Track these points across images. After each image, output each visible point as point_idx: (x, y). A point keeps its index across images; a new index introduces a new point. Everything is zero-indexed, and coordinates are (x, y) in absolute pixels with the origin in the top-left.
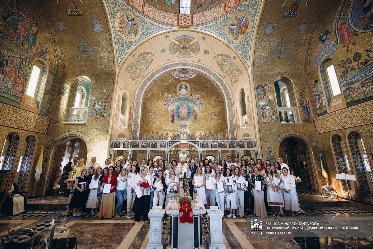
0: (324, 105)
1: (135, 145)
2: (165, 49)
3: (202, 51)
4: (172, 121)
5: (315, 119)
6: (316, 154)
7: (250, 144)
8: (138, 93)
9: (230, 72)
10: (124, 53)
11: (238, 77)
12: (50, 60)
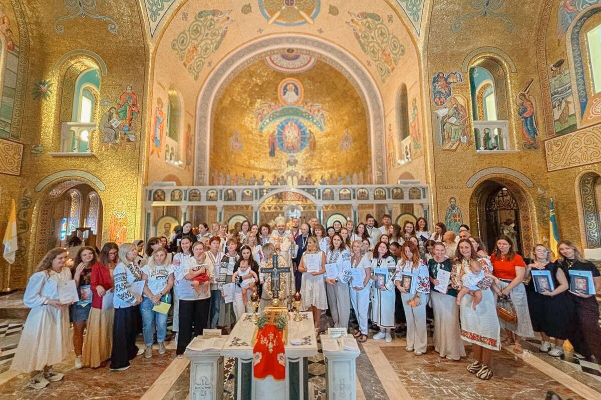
0: (572, 112)
1: (194, 196)
2: (249, 6)
3: (324, 9)
4: (272, 154)
5: (546, 142)
6: (541, 211)
7: (416, 193)
8: (203, 99)
9: (380, 52)
10: (162, 9)
11: (395, 61)
12: (6, 21)
